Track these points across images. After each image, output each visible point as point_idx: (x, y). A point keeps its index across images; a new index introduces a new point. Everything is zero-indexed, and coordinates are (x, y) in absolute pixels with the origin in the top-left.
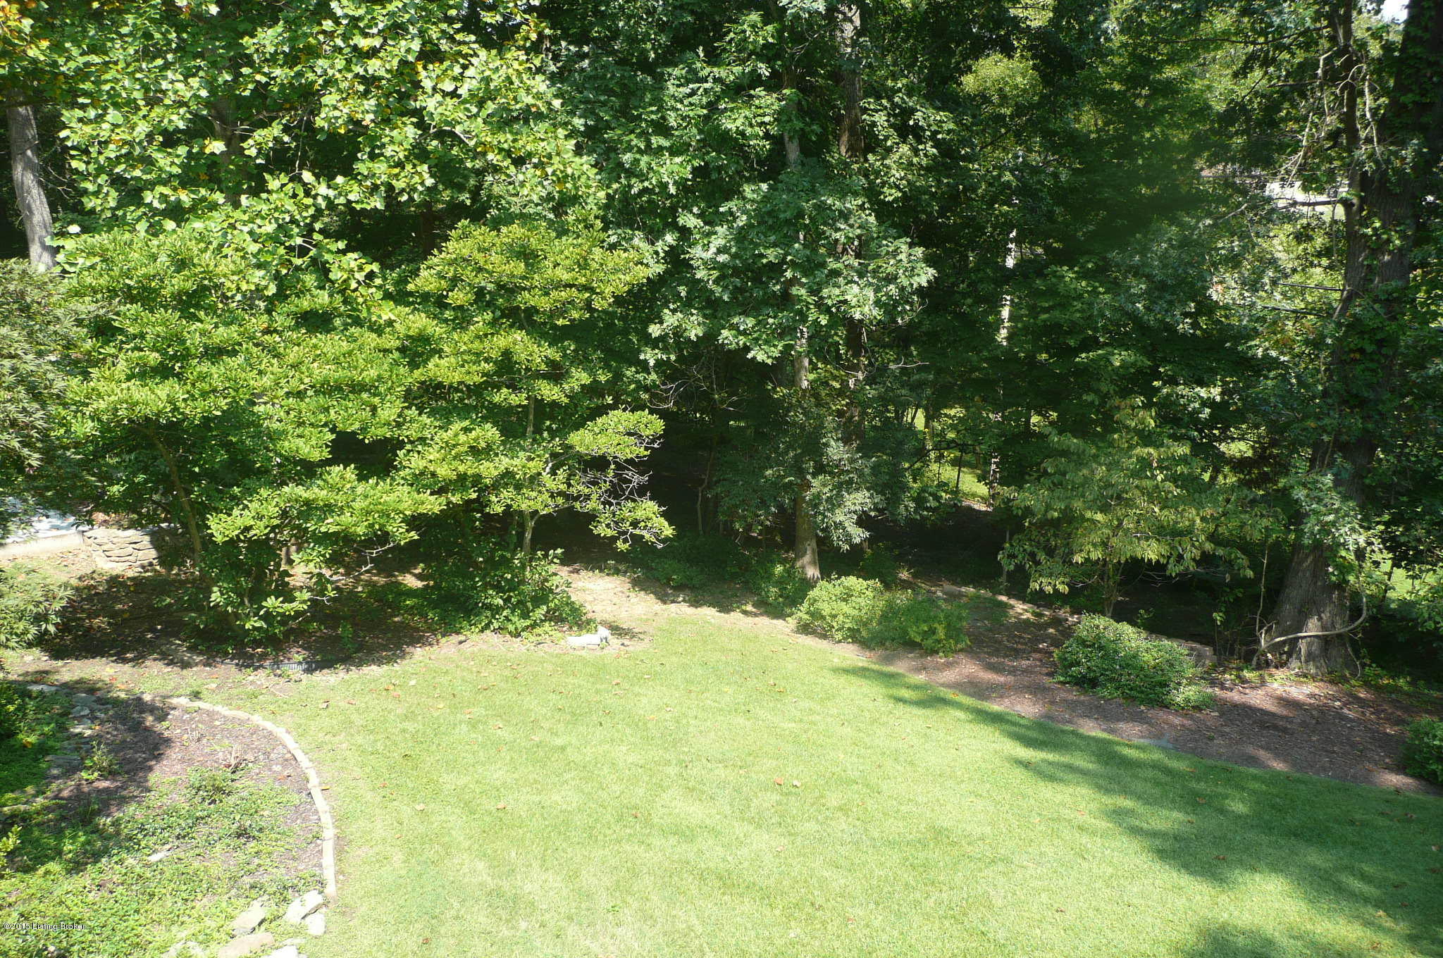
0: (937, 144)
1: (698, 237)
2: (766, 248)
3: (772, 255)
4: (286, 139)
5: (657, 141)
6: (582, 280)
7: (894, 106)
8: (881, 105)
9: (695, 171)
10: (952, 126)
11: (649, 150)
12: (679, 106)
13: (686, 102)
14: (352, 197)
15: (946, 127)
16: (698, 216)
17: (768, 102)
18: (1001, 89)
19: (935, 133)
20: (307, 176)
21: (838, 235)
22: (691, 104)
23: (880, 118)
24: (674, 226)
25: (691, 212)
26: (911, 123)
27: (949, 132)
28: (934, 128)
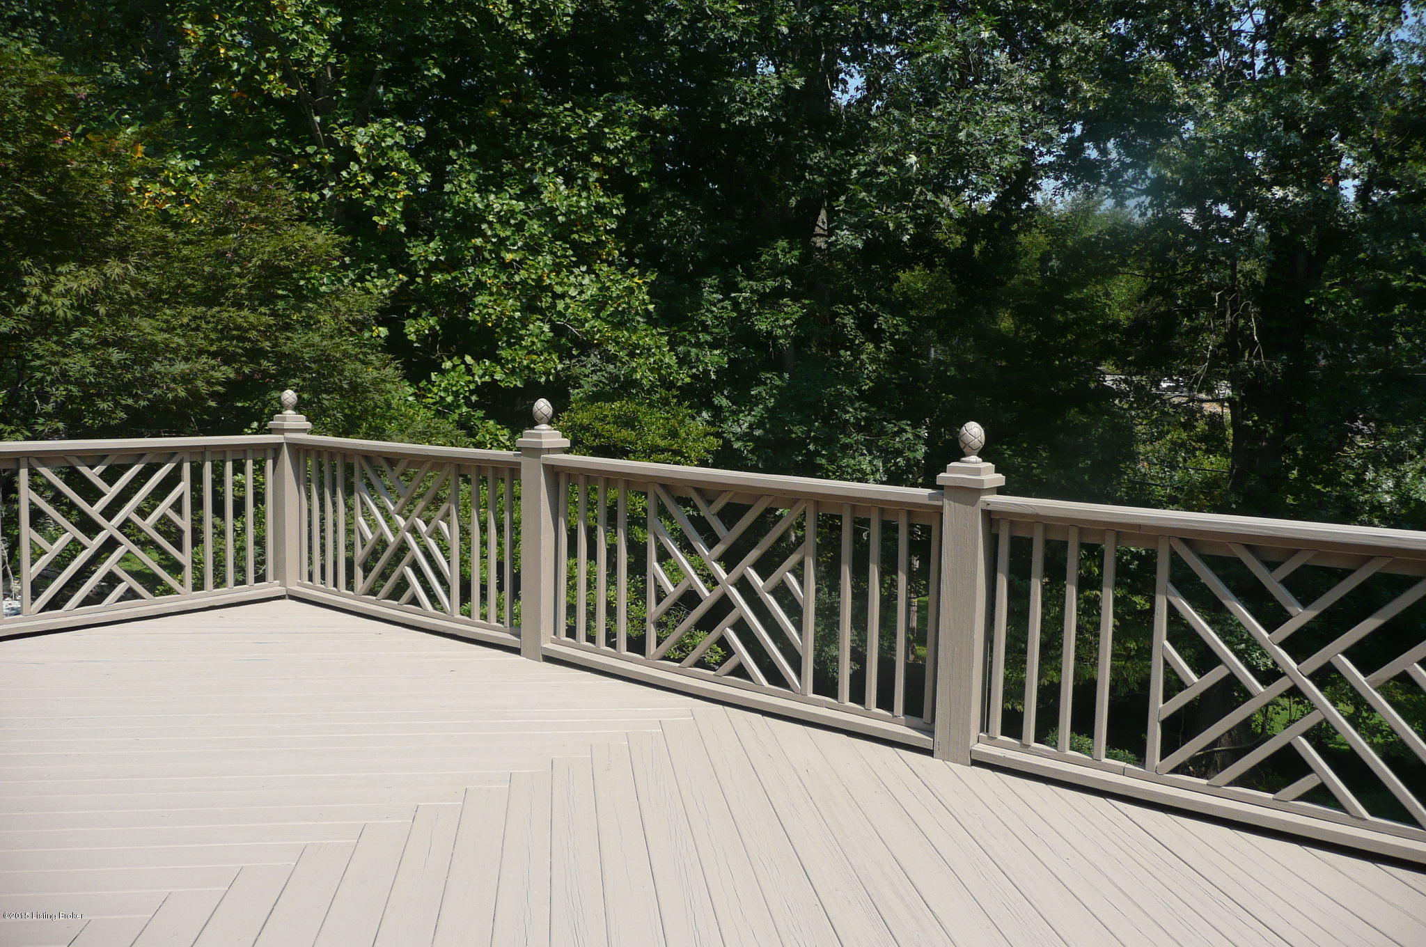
0: (895, 343)
1: (727, 414)
2: (794, 425)
3: (798, 431)
4: (438, 328)
5: (704, 337)
6: (675, 447)
7: (859, 310)
8: (848, 309)
9: (730, 361)
10: (906, 329)
11: (698, 345)
12: (714, 309)
13: (719, 305)
14: (497, 377)
15: (901, 329)
16: (727, 398)
17: (793, 310)
18: (904, 293)
19: (892, 335)
20: (468, 359)
21: (847, 417)
22: (723, 308)
23: (849, 321)
24: (710, 405)
25: (722, 394)
26: (876, 326)
27: (904, 333)
28: (892, 330)
